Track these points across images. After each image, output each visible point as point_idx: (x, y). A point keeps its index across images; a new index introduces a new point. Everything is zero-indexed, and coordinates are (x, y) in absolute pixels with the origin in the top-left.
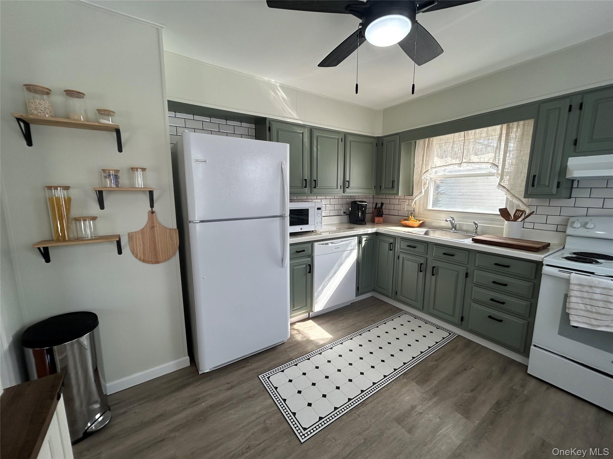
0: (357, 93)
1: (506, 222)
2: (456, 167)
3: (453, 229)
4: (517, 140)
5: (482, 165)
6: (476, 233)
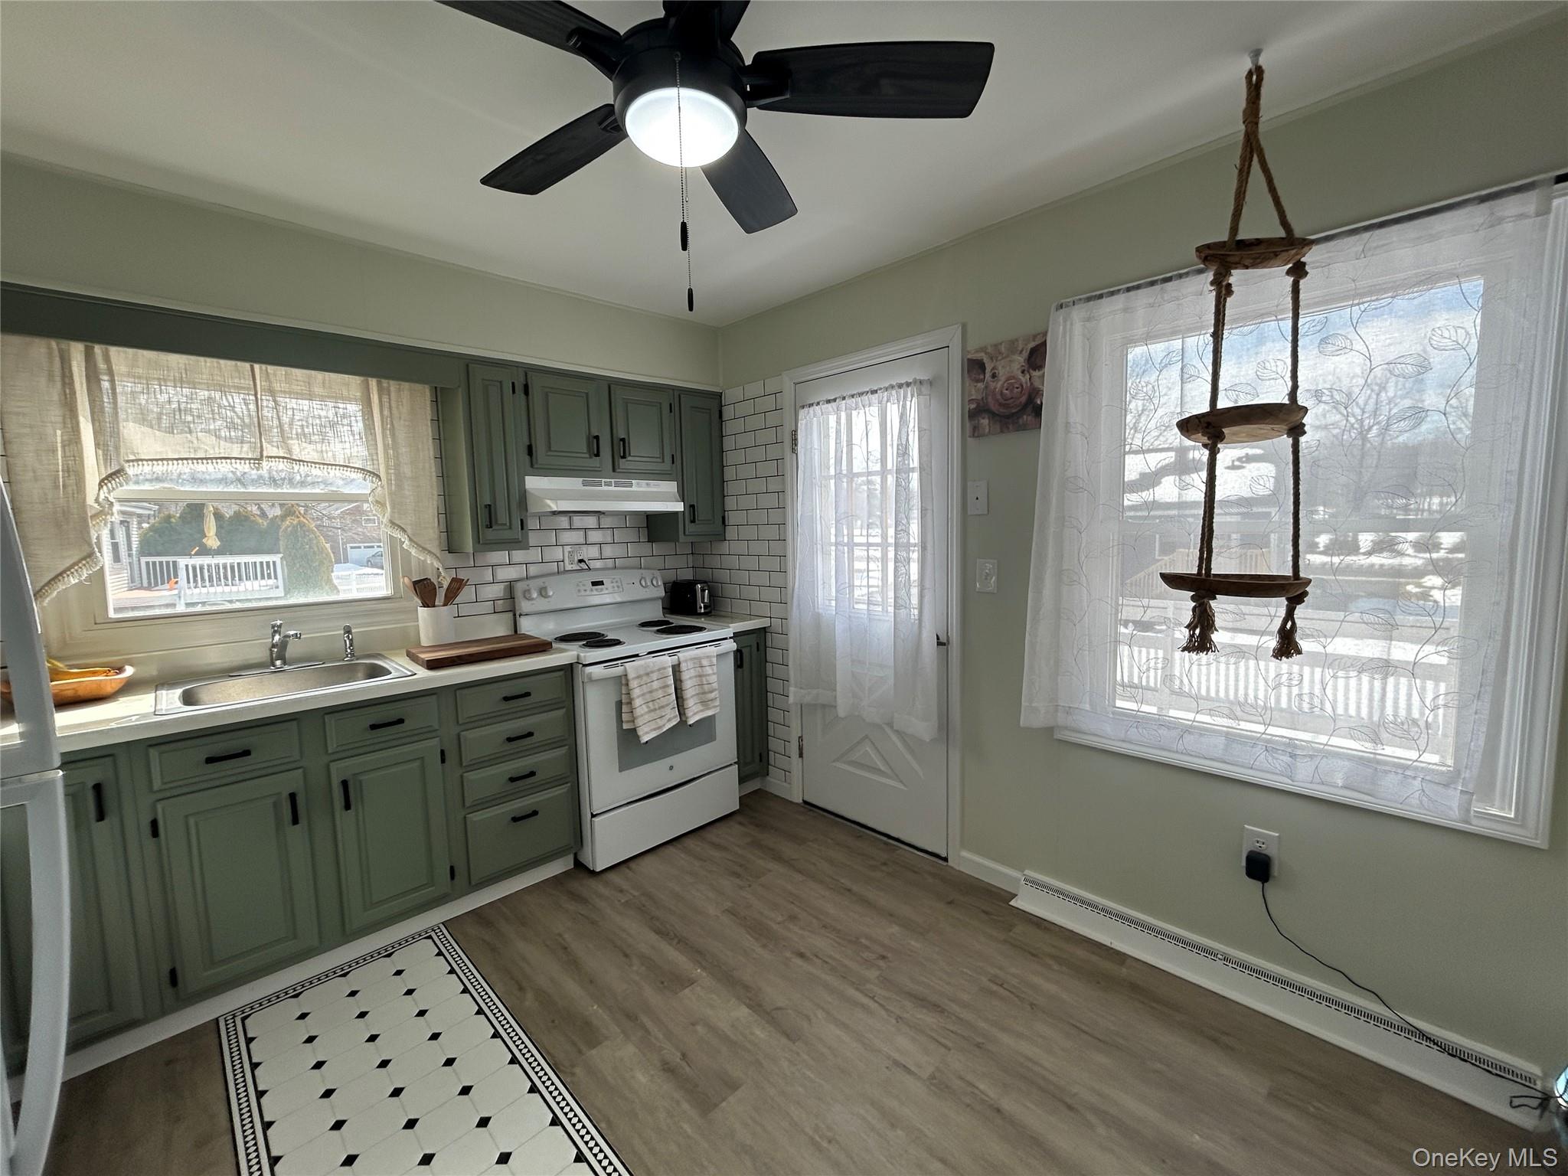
0: (684, 247)
1: (423, 612)
2: (243, 467)
3: (278, 663)
4: (402, 422)
5: (329, 470)
6: (353, 655)
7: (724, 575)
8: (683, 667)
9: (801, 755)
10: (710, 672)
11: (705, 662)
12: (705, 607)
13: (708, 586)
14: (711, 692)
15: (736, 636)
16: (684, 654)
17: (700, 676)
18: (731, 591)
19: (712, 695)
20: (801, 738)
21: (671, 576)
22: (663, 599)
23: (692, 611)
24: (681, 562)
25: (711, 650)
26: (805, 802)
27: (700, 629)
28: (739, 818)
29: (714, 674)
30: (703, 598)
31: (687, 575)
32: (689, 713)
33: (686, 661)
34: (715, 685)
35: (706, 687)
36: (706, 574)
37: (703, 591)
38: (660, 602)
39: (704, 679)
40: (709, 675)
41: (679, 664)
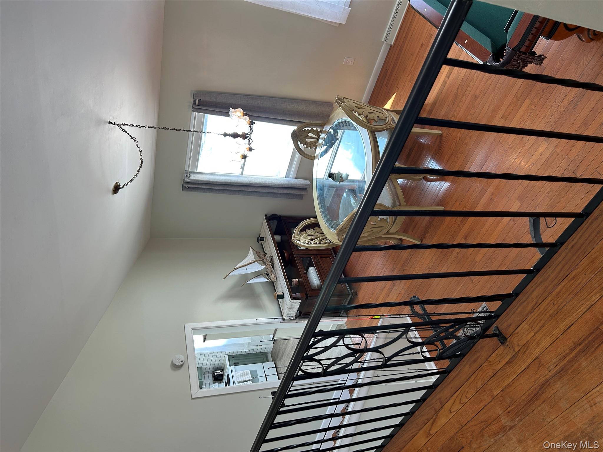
7: (212, 366)
8: (238, 381)
9: (261, 345)
10: (239, 373)
11: (237, 375)
12: (221, 371)
13: (216, 370)
14: (244, 372)
15: (230, 366)
16: (235, 381)
17: (240, 376)
18: (216, 364)
19: (245, 372)
20: (257, 346)
21: (211, 381)
22: (218, 383)
23: (222, 376)
24: (207, 378)
25: (234, 373)
26: (273, 344)
27: (228, 375)
28: (276, 362)
29: (240, 372)
30: (219, 372)
31: (211, 376)
32: (249, 379)
33: (237, 380)
34: (243, 371)
35: (243, 374)
36: (211, 371)
37: (216, 373)
38: (219, 384)
39: (241, 375)
40: (240, 373)
41: (238, 382)
